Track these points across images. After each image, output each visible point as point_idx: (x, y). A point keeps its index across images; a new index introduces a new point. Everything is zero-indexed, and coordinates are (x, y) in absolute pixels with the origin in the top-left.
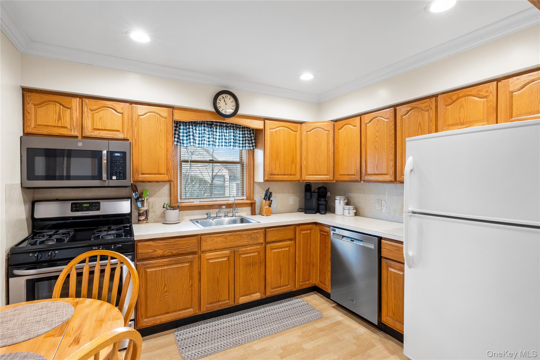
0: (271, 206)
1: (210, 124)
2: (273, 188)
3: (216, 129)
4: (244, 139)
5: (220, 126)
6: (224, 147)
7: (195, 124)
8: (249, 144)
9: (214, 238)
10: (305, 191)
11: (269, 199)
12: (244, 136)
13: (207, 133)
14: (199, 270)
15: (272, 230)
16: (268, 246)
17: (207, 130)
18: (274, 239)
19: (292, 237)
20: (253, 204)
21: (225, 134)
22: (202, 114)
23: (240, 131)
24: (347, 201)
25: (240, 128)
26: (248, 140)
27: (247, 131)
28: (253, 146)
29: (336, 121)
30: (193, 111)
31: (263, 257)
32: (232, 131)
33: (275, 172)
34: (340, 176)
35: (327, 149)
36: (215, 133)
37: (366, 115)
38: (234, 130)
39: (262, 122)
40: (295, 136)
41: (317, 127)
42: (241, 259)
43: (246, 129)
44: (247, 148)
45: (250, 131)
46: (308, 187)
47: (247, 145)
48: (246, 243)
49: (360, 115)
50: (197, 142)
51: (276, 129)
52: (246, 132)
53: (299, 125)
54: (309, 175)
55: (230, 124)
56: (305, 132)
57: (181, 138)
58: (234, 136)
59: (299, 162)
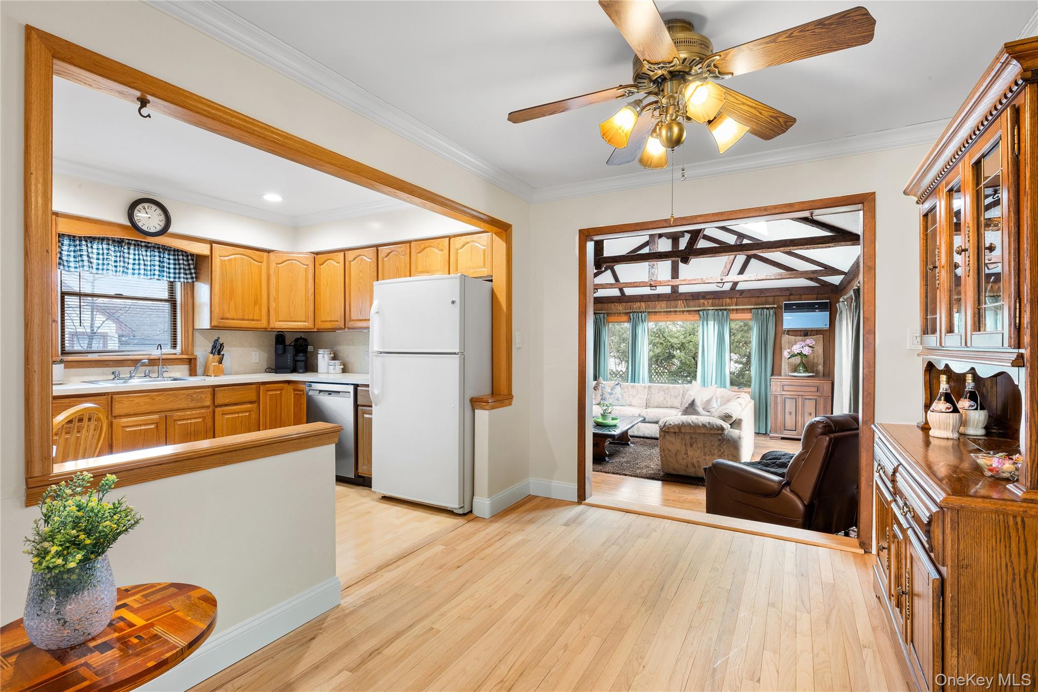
0: (223, 362)
1: (120, 242)
2: (225, 337)
3: (129, 248)
4: (177, 267)
5: (135, 245)
6: (142, 276)
7: (91, 239)
8: (186, 274)
9: (134, 399)
10: (276, 344)
11: (219, 354)
12: (177, 262)
13: (113, 254)
14: (110, 441)
15: (224, 390)
16: (217, 410)
17: (113, 249)
18: (227, 401)
19: (254, 398)
20: (193, 361)
21: (145, 258)
22: (108, 228)
23: (169, 254)
24: (333, 355)
25: (169, 250)
26: (185, 269)
27: (183, 255)
28: (192, 278)
29: (317, 253)
30: (91, 222)
31: (210, 424)
32: (157, 254)
33: (228, 315)
34: (323, 323)
35: (306, 288)
36: (126, 255)
37: (350, 251)
38: (159, 252)
39: (208, 246)
40: (260, 268)
41: (292, 258)
42: (177, 427)
43: (180, 253)
44: (182, 280)
45: (187, 256)
46: (280, 338)
47: (182, 275)
48: (183, 405)
49: (344, 251)
50: (95, 266)
51: (230, 257)
52: (181, 257)
53: (265, 254)
54: (279, 321)
55: (153, 245)
56: (274, 264)
57: (65, 258)
58: (160, 261)
59: (266, 303)
